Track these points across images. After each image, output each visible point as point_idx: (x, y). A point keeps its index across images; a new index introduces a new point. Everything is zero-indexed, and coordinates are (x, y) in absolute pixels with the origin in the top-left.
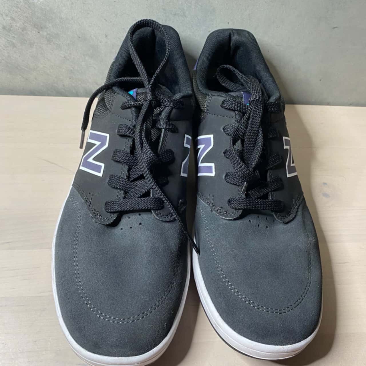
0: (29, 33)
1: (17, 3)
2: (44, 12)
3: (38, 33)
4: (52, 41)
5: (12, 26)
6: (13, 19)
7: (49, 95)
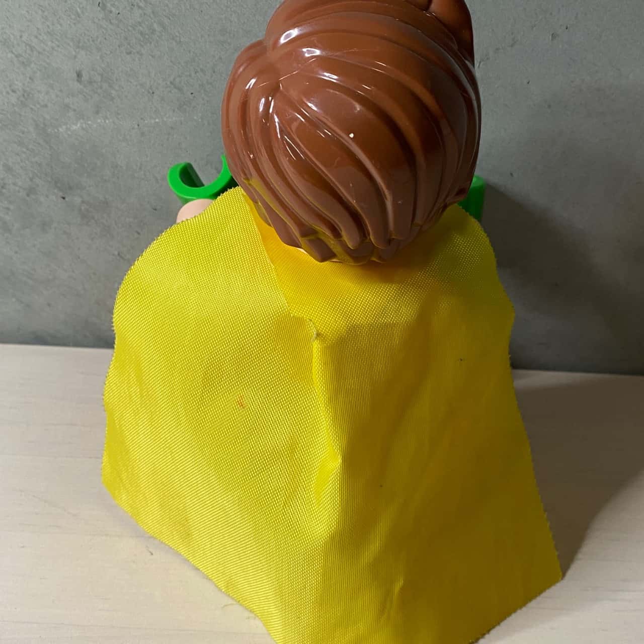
0: (42, 199)
1: (21, 135)
2: (79, 153)
3: (62, 199)
4: (93, 218)
5: (5, 184)
6: (8, 169)
7: (77, 344)
